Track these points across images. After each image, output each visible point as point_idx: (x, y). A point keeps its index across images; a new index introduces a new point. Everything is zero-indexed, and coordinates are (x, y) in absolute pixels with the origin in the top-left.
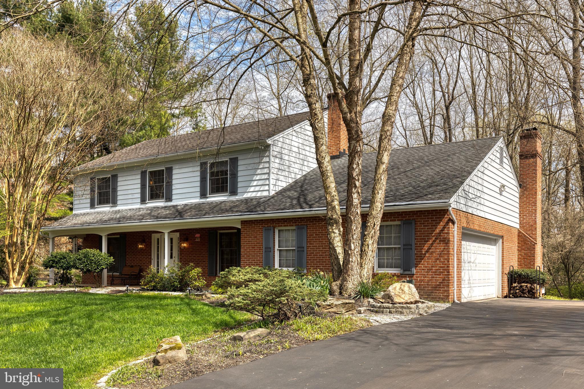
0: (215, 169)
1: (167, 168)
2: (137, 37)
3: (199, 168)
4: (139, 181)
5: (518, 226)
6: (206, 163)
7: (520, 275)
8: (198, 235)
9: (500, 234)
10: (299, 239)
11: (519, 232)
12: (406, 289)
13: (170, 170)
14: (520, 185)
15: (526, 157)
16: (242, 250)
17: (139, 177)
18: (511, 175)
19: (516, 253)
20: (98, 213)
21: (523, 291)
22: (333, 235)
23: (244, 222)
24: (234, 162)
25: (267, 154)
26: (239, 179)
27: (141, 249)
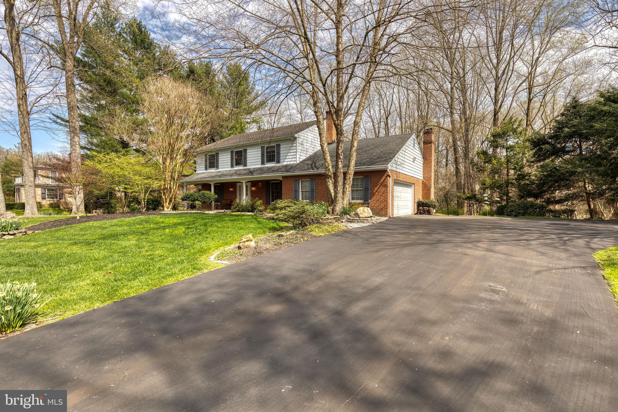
0: (269, 150)
1: (244, 150)
2: (228, 82)
3: (260, 150)
4: (230, 156)
5: (422, 178)
6: (264, 147)
7: (423, 203)
8: (260, 184)
9: (413, 182)
10: (312, 185)
11: (423, 181)
12: (366, 210)
13: (245, 151)
14: (423, 158)
15: (427, 144)
16: (283, 191)
17: (230, 154)
18: (419, 153)
19: (421, 192)
20: (209, 172)
21: (424, 211)
22: (329, 183)
23: (284, 177)
24: (278, 146)
25: (295, 142)
26: (281, 155)
27: (232, 191)
